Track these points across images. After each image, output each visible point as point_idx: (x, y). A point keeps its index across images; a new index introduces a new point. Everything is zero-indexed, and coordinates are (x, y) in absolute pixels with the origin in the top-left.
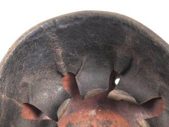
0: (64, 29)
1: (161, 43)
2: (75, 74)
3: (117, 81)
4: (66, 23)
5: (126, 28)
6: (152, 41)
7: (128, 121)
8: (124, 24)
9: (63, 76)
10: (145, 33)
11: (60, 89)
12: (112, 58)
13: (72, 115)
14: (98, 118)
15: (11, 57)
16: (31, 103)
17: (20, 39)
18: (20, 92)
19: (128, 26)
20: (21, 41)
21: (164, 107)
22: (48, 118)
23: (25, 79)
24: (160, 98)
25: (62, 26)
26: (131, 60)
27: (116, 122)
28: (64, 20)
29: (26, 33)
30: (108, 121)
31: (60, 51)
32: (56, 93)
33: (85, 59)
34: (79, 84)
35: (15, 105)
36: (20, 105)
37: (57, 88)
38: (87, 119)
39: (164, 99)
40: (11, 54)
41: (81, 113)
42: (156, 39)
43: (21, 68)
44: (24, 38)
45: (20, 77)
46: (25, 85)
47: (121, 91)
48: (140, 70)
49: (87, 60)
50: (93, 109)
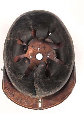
0: (33, 16)
1: (64, 27)
2: (36, 30)
3: (50, 34)
4: (33, 14)
5: (54, 18)
6: (61, 26)
7: (51, 48)
8: (54, 17)
9: (31, 31)
10: (60, 22)
11: (30, 35)
12: (49, 27)
13: (34, 43)
14: (42, 45)
15: (14, 26)
16: (20, 39)
17: (17, 19)
18: (17, 35)
19: (55, 18)
20: (17, 20)
21: (62, 46)
22: (26, 44)
23: (18, 32)
24: (62, 43)
25: (32, 15)
26: (55, 29)
27: (47, 47)
28: (32, 13)
29: (19, 17)
30: (45, 47)
31: (31, 23)
32: (29, 36)
33: (40, 25)
34: (37, 34)
35: (15, 40)
36: (17, 40)
37: (29, 35)
38: (38, 45)
39: (63, 43)
40: (14, 25)
41: (37, 43)
42: (63, 25)
43: (17, 28)
44: (18, 19)
45: (17, 31)
46: (19, 33)
47: (50, 39)
48: (57, 32)
49: (40, 26)
50: (41, 42)
